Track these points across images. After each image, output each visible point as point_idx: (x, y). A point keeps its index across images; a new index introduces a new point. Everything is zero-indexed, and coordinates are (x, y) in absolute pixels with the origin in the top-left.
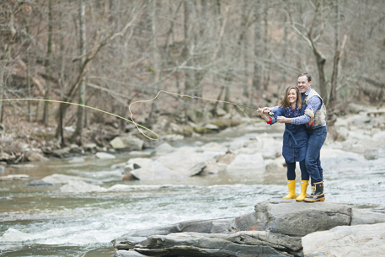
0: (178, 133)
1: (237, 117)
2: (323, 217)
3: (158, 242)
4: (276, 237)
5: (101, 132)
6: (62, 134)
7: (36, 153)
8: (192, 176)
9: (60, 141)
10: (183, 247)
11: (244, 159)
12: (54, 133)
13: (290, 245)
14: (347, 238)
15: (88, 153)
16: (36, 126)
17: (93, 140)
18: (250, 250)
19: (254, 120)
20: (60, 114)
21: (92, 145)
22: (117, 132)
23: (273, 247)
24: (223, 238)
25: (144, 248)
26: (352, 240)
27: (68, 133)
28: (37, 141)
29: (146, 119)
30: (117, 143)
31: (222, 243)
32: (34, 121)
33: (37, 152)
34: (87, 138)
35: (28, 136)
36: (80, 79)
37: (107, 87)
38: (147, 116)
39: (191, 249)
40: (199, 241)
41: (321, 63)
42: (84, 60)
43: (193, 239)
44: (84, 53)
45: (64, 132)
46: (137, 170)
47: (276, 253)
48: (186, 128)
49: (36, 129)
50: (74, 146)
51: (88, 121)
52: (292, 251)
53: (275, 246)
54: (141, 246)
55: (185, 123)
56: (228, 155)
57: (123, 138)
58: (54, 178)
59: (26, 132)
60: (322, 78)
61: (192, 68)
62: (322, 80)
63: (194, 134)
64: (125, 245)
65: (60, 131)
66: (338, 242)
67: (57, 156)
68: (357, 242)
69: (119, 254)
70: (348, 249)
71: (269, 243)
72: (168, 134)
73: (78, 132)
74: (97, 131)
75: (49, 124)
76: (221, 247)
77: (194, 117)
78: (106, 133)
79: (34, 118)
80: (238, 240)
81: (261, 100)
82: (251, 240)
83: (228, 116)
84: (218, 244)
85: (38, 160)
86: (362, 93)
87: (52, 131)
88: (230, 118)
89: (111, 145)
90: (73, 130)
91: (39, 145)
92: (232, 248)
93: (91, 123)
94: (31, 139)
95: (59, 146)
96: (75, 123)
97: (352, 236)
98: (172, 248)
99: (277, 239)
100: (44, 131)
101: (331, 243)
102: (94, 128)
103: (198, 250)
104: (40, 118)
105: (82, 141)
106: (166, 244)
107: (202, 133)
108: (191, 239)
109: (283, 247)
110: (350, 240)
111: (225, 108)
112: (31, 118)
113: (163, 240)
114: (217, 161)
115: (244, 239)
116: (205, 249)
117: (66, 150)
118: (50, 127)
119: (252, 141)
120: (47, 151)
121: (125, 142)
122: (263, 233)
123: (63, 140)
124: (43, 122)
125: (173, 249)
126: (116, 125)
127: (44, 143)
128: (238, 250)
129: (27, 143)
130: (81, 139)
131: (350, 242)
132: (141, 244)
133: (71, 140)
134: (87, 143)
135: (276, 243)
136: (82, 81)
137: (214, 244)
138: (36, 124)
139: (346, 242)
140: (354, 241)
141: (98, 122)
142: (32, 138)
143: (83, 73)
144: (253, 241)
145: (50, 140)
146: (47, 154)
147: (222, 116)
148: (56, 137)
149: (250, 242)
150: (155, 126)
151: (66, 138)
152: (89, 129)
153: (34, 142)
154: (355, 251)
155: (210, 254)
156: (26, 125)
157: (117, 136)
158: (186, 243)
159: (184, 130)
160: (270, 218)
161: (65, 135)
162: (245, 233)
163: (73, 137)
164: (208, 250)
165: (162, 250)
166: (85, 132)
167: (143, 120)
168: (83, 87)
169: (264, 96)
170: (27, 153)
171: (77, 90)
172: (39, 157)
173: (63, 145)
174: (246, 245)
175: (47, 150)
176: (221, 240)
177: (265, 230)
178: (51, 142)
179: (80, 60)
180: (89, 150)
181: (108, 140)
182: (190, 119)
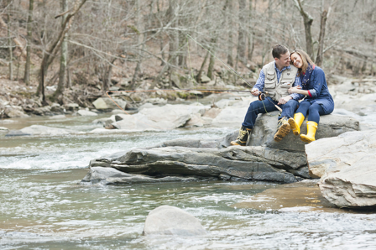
0: (161, 97)
1: (221, 84)
2: (327, 131)
3: (138, 157)
4: (273, 152)
5: (83, 92)
6: (43, 93)
7: (16, 110)
8: (176, 128)
9: (41, 99)
10: (167, 162)
11: (230, 112)
12: (35, 91)
13: (288, 162)
14: (359, 144)
15: (69, 112)
16: (18, 85)
17: (75, 100)
18: (244, 167)
19: (238, 88)
20: (42, 73)
21: (74, 105)
22: (100, 93)
23: (270, 164)
24: (212, 152)
25: (122, 164)
26: (365, 145)
27: (49, 92)
28: (17, 98)
29: (129, 82)
30: (100, 103)
31: (211, 158)
32: (15, 80)
33: (18, 109)
34: (68, 97)
35: (9, 94)
36: (63, 36)
37: (90, 45)
38: (131, 79)
39: (176, 165)
40: (185, 155)
41: (309, 23)
42: (66, 16)
43: (178, 153)
44: (67, 9)
45: (45, 90)
46: (119, 122)
47: (273, 171)
48: (170, 92)
49: (17, 87)
50: (55, 104)
51: (71, 82)
52: (292, 168)
53: (271, 163)
54: (119, 162)
55: (169, 87)
56: (214, 108)
57: (106, 99)
58: (33, 128)
59: (6, 89)
60: (309, 38)
61: (177, 29)
62: (308, 41)
63: (178, 98)
64: (101, 162)
65: (41, 89)
66: (349, 149)
67: (38, 114)
68: (371, 147)
69: (94, 171)
70: (360, 155)
71: (265, 160)
72: (152, 97)
73: (59, 91)
74: (80, 91)
75: (31, 83)
76: (211, 163)
77: (178, 83)
78: (89, 93)
79: (15, 77)
80: (230, 155)
81: (245, 69)
82: (244, 155)
83: (212, 83)
84: (208, 160)
85: (18, 117)
86: (345, 67)
87: (33, 89)
88: (215, 85)
89: (93, 106)
90: (55, 90)
91: (20, 102)
92: (223, 164)
93: (74, 84)
94: (12, 97)
95: (40, 104)
96: (57, 83)
97: (365, 141)
98: (154, 163)
99: (274, 155)
100: (25, 89)
101: (340, 149)
102: (77, 88)
103: (184, 166)
104: (22, 76)
105: (64, 100)
106: (147, 159)
107: (186, 98)
108: (176, 153)
109: (281, 164)
110: (363, 146)
111: (209, 75)
112: (12, 76)
113: (144, 155)
114: (202, 116)
115: (237, 154)
116: (192, 165)
117: (47, 108)
118: (32, 85)
119: (237, 100)
120: (27, 109)
121: (107, 102)
122: (258, 148)
123: (44, 98)
124: (24, 80)
125: (155, 165)
126: (99, 86)
127: (25, 100)
128: (229, 167)
129: (8, 100)
130: (63, 98)
131: (362, 148)
132: (119, 160)
133: (52, 99)
134: (69, 102)
135: (273, 159)
136: (64, 38)
137: (203, 160)
138: (17, 82)
139: (358, 147)
140: (367, 147)
141: (81, 83)
142: (13, 95)
143: (65, 30)
144: (247, 157)
145: (31, 98)
146: (27, 111)
147: (205, 82)
148: (38, 95)
149: (243, 157)
150: (138, 90)
151: (48, 97)
152: (71, 89)
153: (14, 99)
154: (369, 156)
155: (197, 170)
156: (7, 84)
157: (100, 96)
158: (171, 158)
159: (168, 95)
160: (266, 131)
161: (46, 94)
162: (238, 148)
163: (54, 95)
164: (196, 166)
165: (143, 166)
166: (66, 91)
167: (126, 83)
168: (66, 45)
169: (248, 66)
170: (7, 109)
171: (59, 46)
172: (19, 114)
173: (44, 104)
174: (238, 161)
175: (28, 107)
176: (210, 155)
177: (260, 145)
178: (32, 100)
179: (63, 16)
180: (71, 109)
181: (90, 100)
182: (173, 84)
